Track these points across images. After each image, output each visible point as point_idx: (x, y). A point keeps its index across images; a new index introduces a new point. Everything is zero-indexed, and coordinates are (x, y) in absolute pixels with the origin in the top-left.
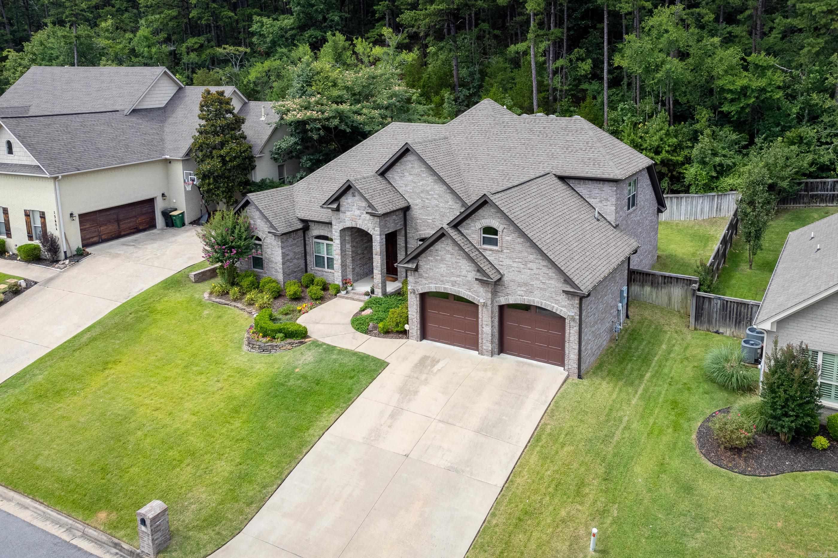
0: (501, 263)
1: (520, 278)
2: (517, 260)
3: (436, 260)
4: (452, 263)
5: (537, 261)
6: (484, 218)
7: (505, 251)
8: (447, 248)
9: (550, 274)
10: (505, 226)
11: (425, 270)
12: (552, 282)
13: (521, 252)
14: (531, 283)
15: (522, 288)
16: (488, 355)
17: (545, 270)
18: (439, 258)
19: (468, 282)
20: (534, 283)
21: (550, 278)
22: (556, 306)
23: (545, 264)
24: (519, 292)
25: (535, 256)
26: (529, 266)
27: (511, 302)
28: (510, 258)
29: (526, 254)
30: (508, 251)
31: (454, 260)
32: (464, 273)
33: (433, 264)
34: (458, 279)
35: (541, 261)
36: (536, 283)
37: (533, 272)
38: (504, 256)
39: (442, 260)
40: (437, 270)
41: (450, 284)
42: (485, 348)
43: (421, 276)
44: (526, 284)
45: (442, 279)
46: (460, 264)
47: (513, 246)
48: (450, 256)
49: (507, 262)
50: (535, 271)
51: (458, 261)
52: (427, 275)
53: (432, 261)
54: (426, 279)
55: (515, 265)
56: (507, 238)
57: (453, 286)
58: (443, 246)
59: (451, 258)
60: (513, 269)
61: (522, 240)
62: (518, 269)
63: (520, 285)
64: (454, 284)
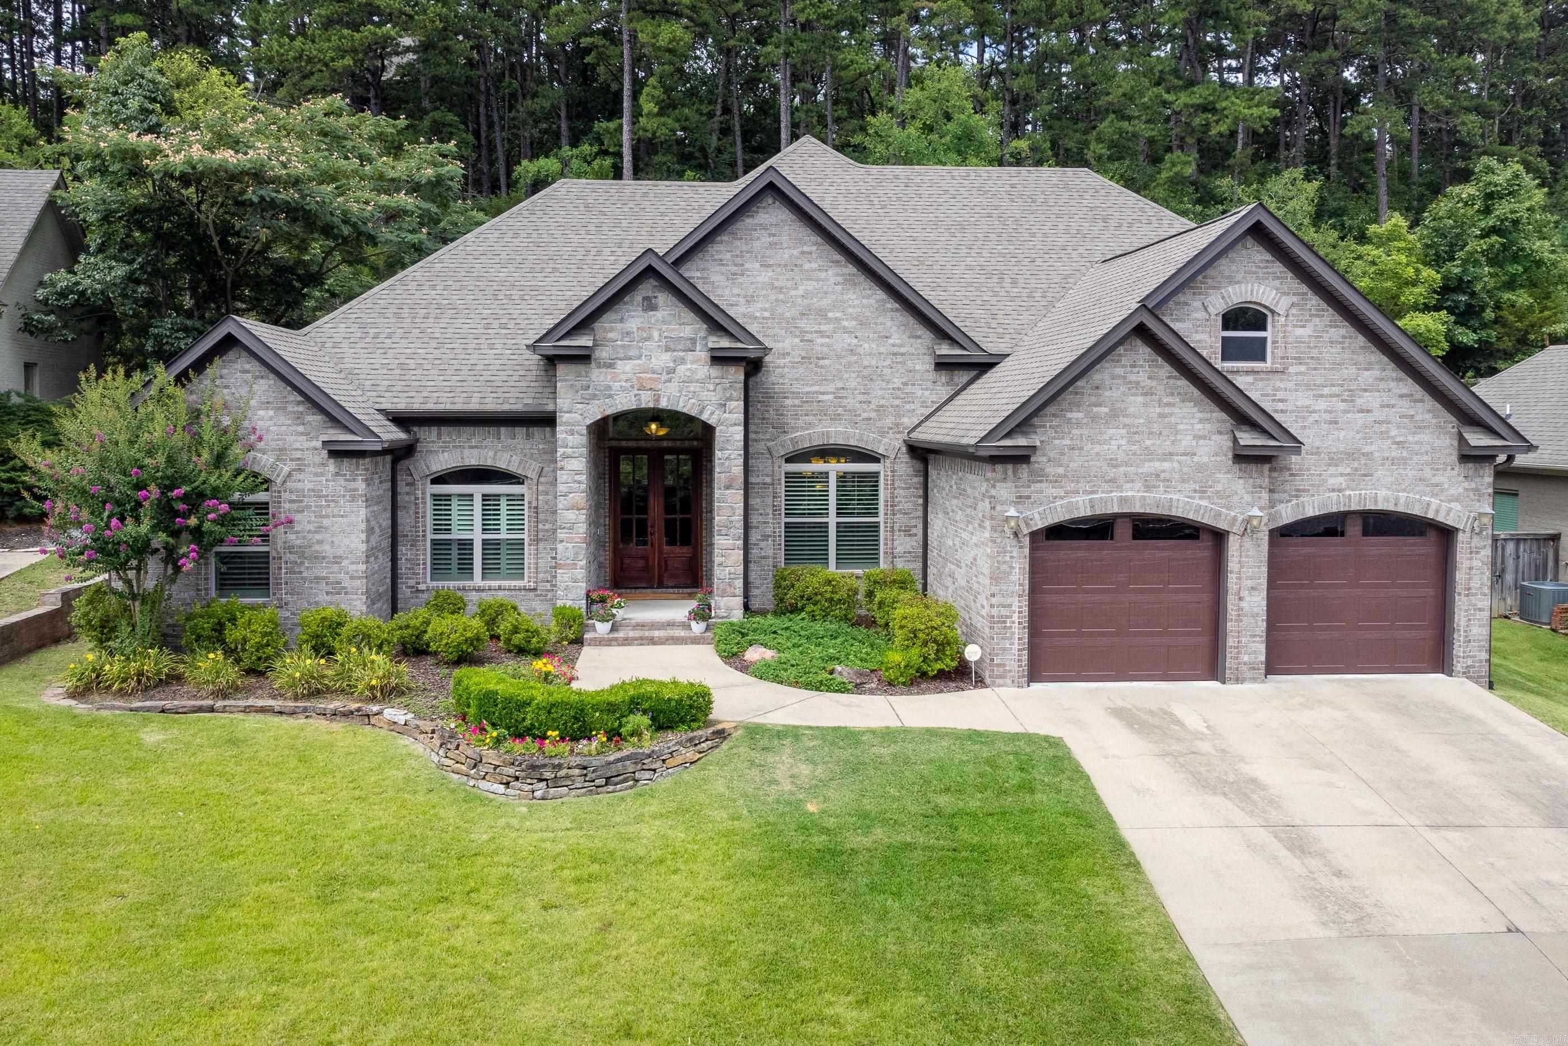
0: (1281, 406)
1: (1341, 439)
2: (1326, 391)
3: (1095, 419)
4: (1149, 421)
5: (1383, 385)
6: (1231, 281)
7: (1292, 369)
8: (1133, 378)
9: (1418, 417)
10: (1295, 299)
11: (1052, 455)
12: (1425, 437)
13: (1336, 366)
14: (1367, 449)
15: (1341, 469)
16: (1254, 680)
17: (1405, 407)
18: (1104, 410)
19: (1200, 468)
20: (1373, 448)
21: (1419, 428)
22: (1435, 502)
23: (1405, 391)
24: (1332, 482)
25: (1377, 373)
26: (1359, 401)
27: (1311, 512)
28: (1308, 387)
29: (1353, 370)
30: (1303, 368)
31: (1155, 410)
32: (1186, 442)
33: (1085, 432)
34: (1167, 465)
35: (1393, 385)
36: (1377, 448)
37: (1370, 418)
38: (1291, 385)
39: (1114, 414)
40: (1097, 448)
41: (1139, 485)
42: (1246, 658)
43: (1039, 477)
44: (1350, 456)
45: (1112, 473)
46: (1173, 420)
47: (1315, 353)
48: (1140, 399)
49: (1302, 399)
50: (1378, 415)
51: (1167, 410)
52: (1061, 470)
53: (1078, 424)
54: (1056, 482)
55: (1322, 405)
56: (1299, 332)
57: (1148, 488)
58: (1119, 371)
59: (1145, 405)
60: (1315, 415)
61: (1343, 331)
62: (1327, 417)
63: (1333, 462)
64: (1150, 482)
